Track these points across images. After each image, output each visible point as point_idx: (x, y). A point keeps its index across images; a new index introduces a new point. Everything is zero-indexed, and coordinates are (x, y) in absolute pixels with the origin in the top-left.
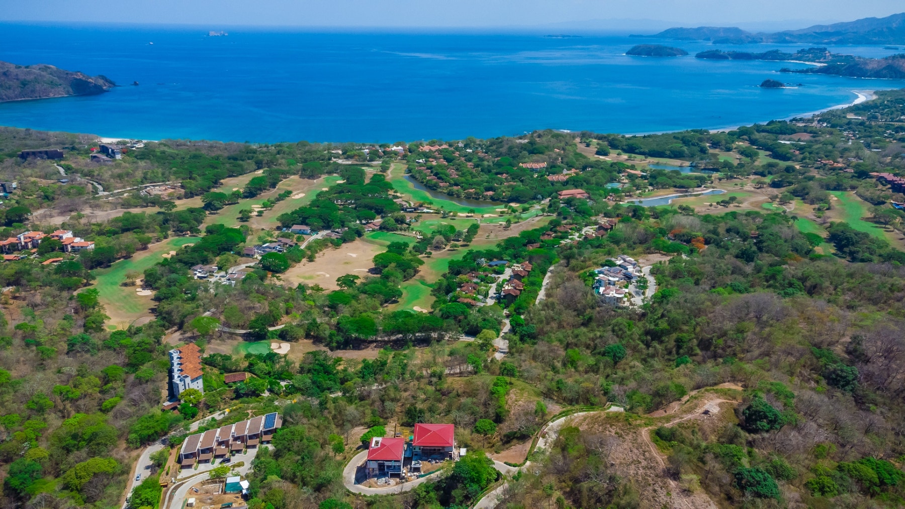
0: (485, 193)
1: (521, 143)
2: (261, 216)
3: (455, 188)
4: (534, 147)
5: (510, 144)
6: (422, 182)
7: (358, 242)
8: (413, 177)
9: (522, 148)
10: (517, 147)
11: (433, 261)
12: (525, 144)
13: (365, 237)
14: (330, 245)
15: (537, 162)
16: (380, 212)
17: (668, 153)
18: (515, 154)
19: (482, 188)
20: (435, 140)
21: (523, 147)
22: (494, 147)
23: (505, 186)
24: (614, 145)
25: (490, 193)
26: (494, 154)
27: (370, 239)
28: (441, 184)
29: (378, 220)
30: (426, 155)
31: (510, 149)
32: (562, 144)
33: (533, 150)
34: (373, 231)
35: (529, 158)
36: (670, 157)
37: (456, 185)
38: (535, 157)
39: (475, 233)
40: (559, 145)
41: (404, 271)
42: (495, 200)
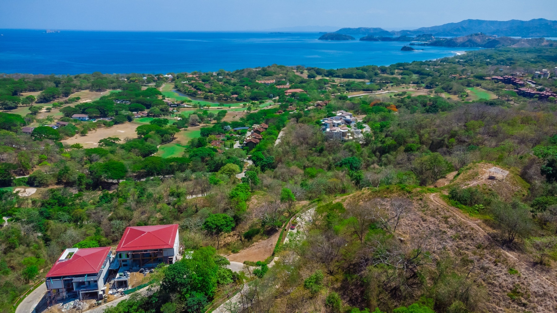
0: (232, 96)
1: (256, 71)
2: (49, 112)
3: (209, 94)
4: (265, 72)
5: (249, 71)
6: (186, 93)
7: (127, 124)
8: (179, 91)
9: (257, 73)
10: (254, 72)
11: (189, 132)
12: (259, 71)
13: (134, 121)
14: (103, 125)
15: (269, 80)
16: (148, 107)
17: (354, 75)
18: (252, 77)
19: (229, 93)
20: (196, 71)
21: (259, 73)
22: (238, 73)
23: (246, 93)
24: (319, 73)
25: (235, 96)
26: (238, 77)
27: (138, 122)
28: (199, 92)
29: (146, 112)
30: (189, 79)
31: (249, 74)
32: (285, 72)
33: (265, 73)
34: (142, 117)
35: (262, 78)
36: (356, 78)
37: (210, 92)
38: (267, 78)
39: (224, 116)
40: (282, 72)
41: (162, 136)
42: (239, 100)
